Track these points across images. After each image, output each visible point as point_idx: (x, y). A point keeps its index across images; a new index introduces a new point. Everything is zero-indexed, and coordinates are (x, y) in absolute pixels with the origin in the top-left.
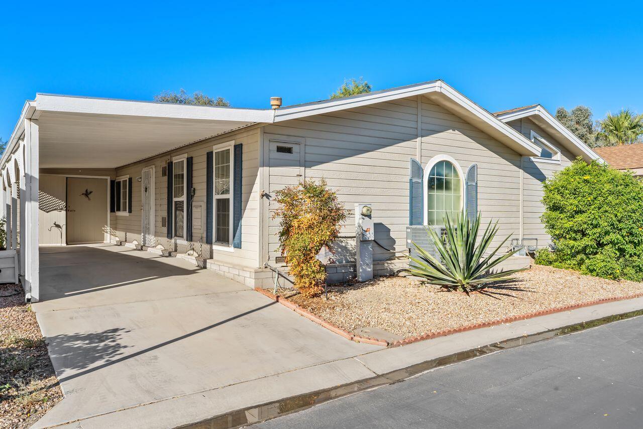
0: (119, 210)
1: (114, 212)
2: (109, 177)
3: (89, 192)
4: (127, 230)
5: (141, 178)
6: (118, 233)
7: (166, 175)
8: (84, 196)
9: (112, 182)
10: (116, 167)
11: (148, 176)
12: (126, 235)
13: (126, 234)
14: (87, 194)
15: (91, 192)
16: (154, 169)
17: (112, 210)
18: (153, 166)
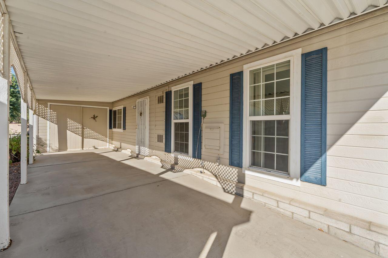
0: (115, 127)
1: (112, 129)
2: (109, 108)
3: (95, 116)
4: (121, 141)
5: (136, 106)
6: (114, 142)
7: (163, 102)
8: (92, 119)
9: (111, 111)
10: (113, 101)
11: (143, 104)
12: (121, 145)
13: (121, 143)
14: (94, 118)
15: (97, 117)
16: (149, 99)
17: (110, 128)
18: (148, 97)
